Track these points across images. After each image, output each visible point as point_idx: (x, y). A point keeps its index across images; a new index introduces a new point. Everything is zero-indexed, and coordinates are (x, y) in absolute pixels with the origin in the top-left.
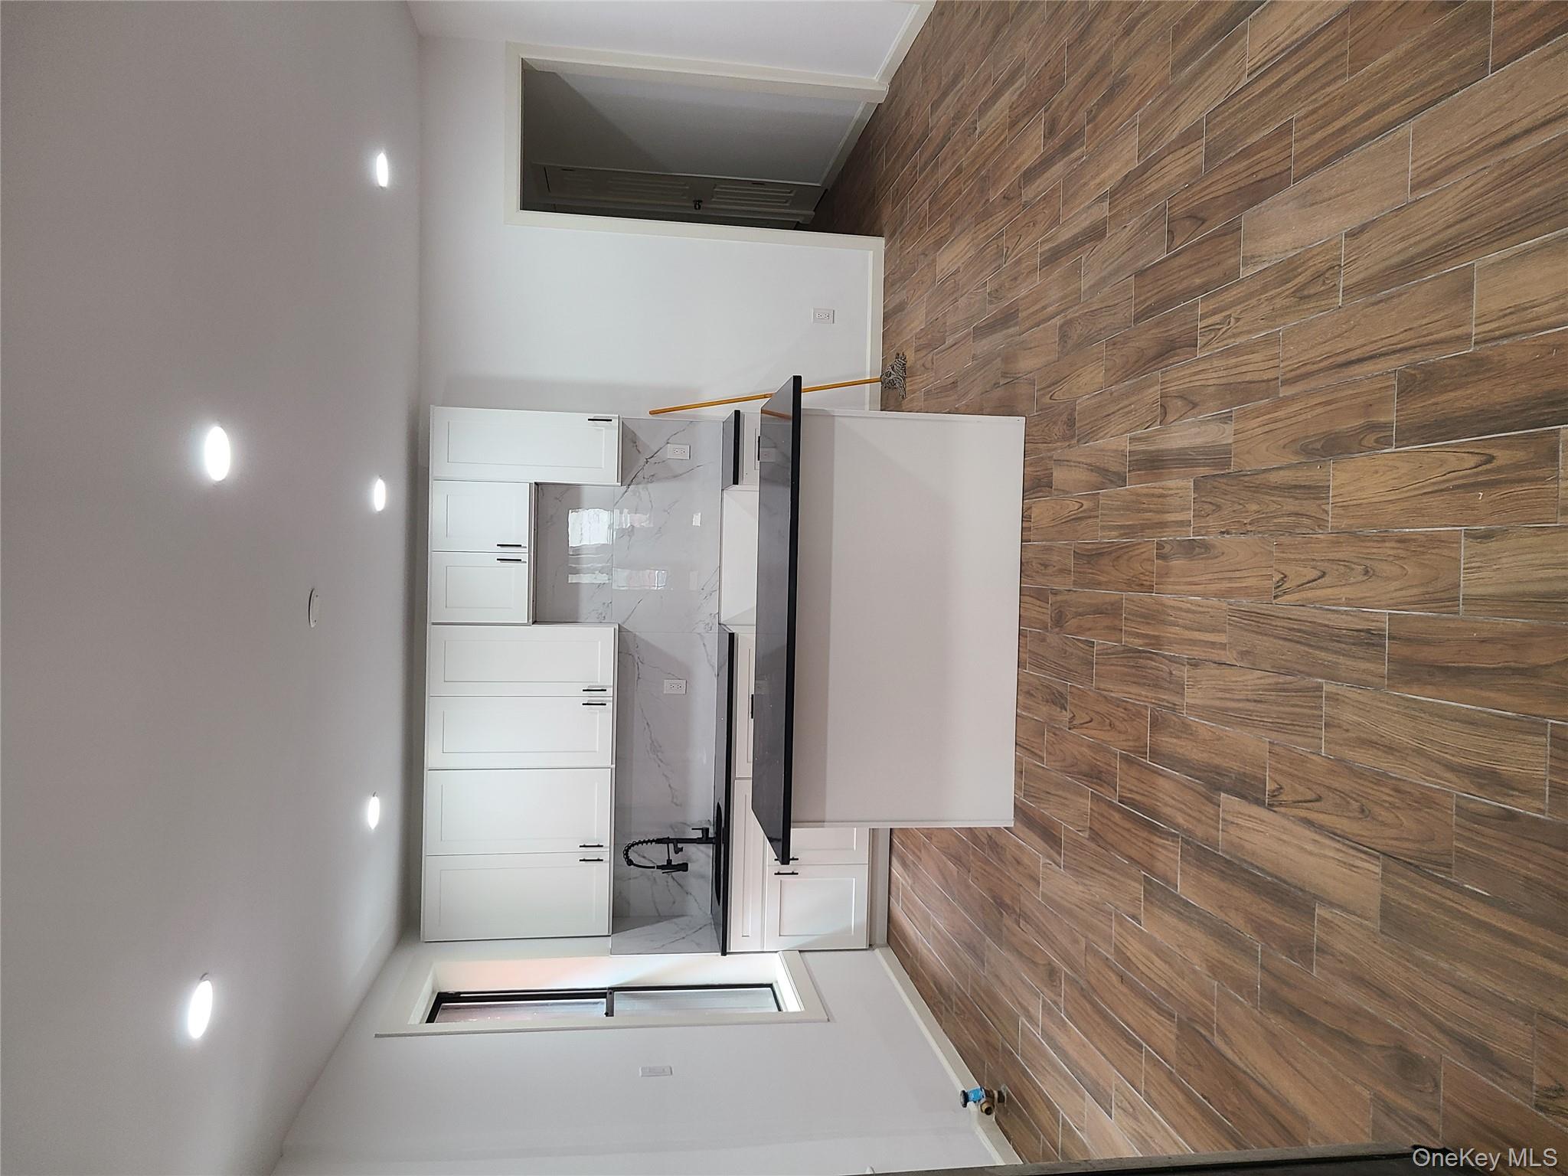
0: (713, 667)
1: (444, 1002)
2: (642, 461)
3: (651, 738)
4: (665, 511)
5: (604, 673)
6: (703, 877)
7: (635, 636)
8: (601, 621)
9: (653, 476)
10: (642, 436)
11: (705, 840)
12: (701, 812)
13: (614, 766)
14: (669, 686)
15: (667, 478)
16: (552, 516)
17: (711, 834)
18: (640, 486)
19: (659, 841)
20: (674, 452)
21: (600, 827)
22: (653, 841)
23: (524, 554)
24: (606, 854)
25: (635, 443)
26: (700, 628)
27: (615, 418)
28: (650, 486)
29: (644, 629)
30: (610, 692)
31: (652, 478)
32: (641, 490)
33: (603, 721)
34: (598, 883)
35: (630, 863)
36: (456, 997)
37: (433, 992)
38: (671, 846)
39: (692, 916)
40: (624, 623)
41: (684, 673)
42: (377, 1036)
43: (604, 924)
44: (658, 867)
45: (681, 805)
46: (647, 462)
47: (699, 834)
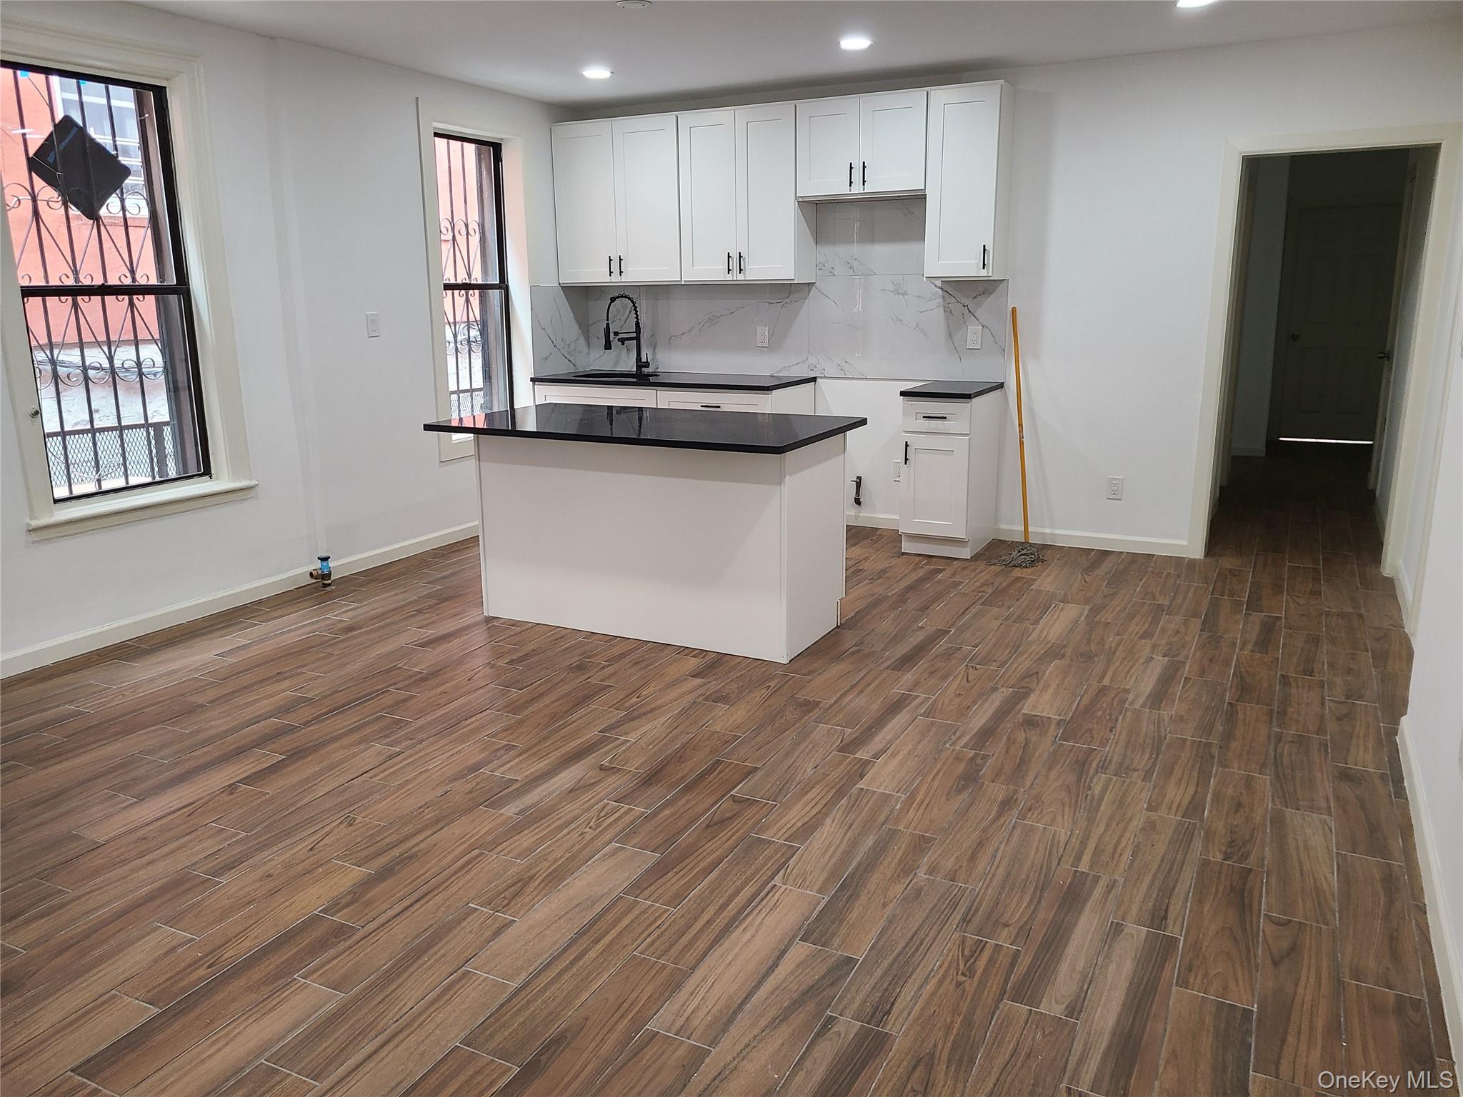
0: (780, 371)
2: (965, 301)
3: (721, 316)
4: (917, 325)
5: (757, 271)
6: (617, 362)
7: (806, 299)
8: (819, 267)
9: (951, 312)
10: (990, 300)
11: (641, 364)
12: (670, 362)
13: (683, 283)
14: (763, 331)
15: (948, 326)
16: (913, 213)
17: (644, 370)
18: (941, 300)
19: (637, 324)
20: (973, 332)
21: (636, 273)
22: (638, 319)
23: (857, 189)
24: (616, 279)
25: (984, 293)
26: (812, 360)
27: (988, 271)
28: (941, 309)
29: (811, 307)
30: (741, 277)
31: (948, 311)
32: (937, 300)
33: (713, 271)
34: (596, 274)
35: (613, 300)
36: (498, 159)
37: (501, 139)
38: (634, 335)
39: (588, 353)
40: (816, 288)
41: (774, 345)
42: (417, 98)
43: (568, 279)
44: (608, 324)
45: (669, 343)
46: (964, 306)
47: (644, 360)
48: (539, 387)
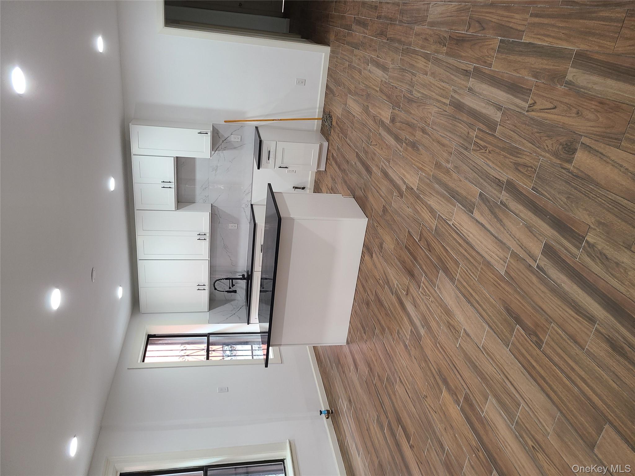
0: (248, 219)
1: (151, 338)
2: (221, 141)
3: (224, 243)
4: (230, 161)
5: (206, 228)
6: (242, 288)
7: (218, 208)
8: (205, 202)
9: (225, 147)
10: (221, 131)
11: (243, 278)
12: (242, 266)
13: (209, 259)
14: (231, 226)
15: (231, 149)
16: (183, 162)
17: (246, 276)
18: (220, 151)
19: (226, 279)
20: (233, 139)
21: (204, 278)
22: (224, 279)
23: (173, 185)
24: (207, 287)
25: (218, 134)
26: (244, 206)
27: (209, 132)
28: (224, 151)
29: (221, 205)
30: (208, 235)
31: (225, 149)
32: (220, 153)
33: (205, 246)
34: (205, 296)
35: (215, 289)
36: (154, 336)
37: (146, 334)
38: (231, 280)
39: (238, 300)
40: (213, 203)
41: (237, 222)
42: (128, 369)
43: (206, 307)
44: (226, 291)
45: (235, 266)
46: (223, 142)
47: (241, 277)
48: (251, 321)
